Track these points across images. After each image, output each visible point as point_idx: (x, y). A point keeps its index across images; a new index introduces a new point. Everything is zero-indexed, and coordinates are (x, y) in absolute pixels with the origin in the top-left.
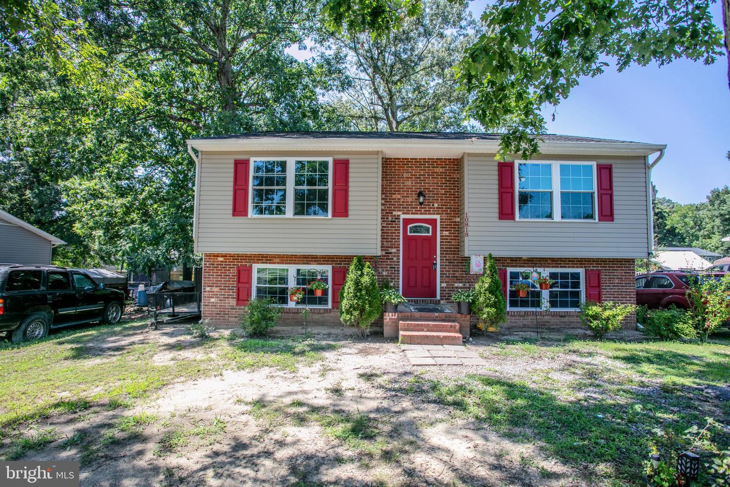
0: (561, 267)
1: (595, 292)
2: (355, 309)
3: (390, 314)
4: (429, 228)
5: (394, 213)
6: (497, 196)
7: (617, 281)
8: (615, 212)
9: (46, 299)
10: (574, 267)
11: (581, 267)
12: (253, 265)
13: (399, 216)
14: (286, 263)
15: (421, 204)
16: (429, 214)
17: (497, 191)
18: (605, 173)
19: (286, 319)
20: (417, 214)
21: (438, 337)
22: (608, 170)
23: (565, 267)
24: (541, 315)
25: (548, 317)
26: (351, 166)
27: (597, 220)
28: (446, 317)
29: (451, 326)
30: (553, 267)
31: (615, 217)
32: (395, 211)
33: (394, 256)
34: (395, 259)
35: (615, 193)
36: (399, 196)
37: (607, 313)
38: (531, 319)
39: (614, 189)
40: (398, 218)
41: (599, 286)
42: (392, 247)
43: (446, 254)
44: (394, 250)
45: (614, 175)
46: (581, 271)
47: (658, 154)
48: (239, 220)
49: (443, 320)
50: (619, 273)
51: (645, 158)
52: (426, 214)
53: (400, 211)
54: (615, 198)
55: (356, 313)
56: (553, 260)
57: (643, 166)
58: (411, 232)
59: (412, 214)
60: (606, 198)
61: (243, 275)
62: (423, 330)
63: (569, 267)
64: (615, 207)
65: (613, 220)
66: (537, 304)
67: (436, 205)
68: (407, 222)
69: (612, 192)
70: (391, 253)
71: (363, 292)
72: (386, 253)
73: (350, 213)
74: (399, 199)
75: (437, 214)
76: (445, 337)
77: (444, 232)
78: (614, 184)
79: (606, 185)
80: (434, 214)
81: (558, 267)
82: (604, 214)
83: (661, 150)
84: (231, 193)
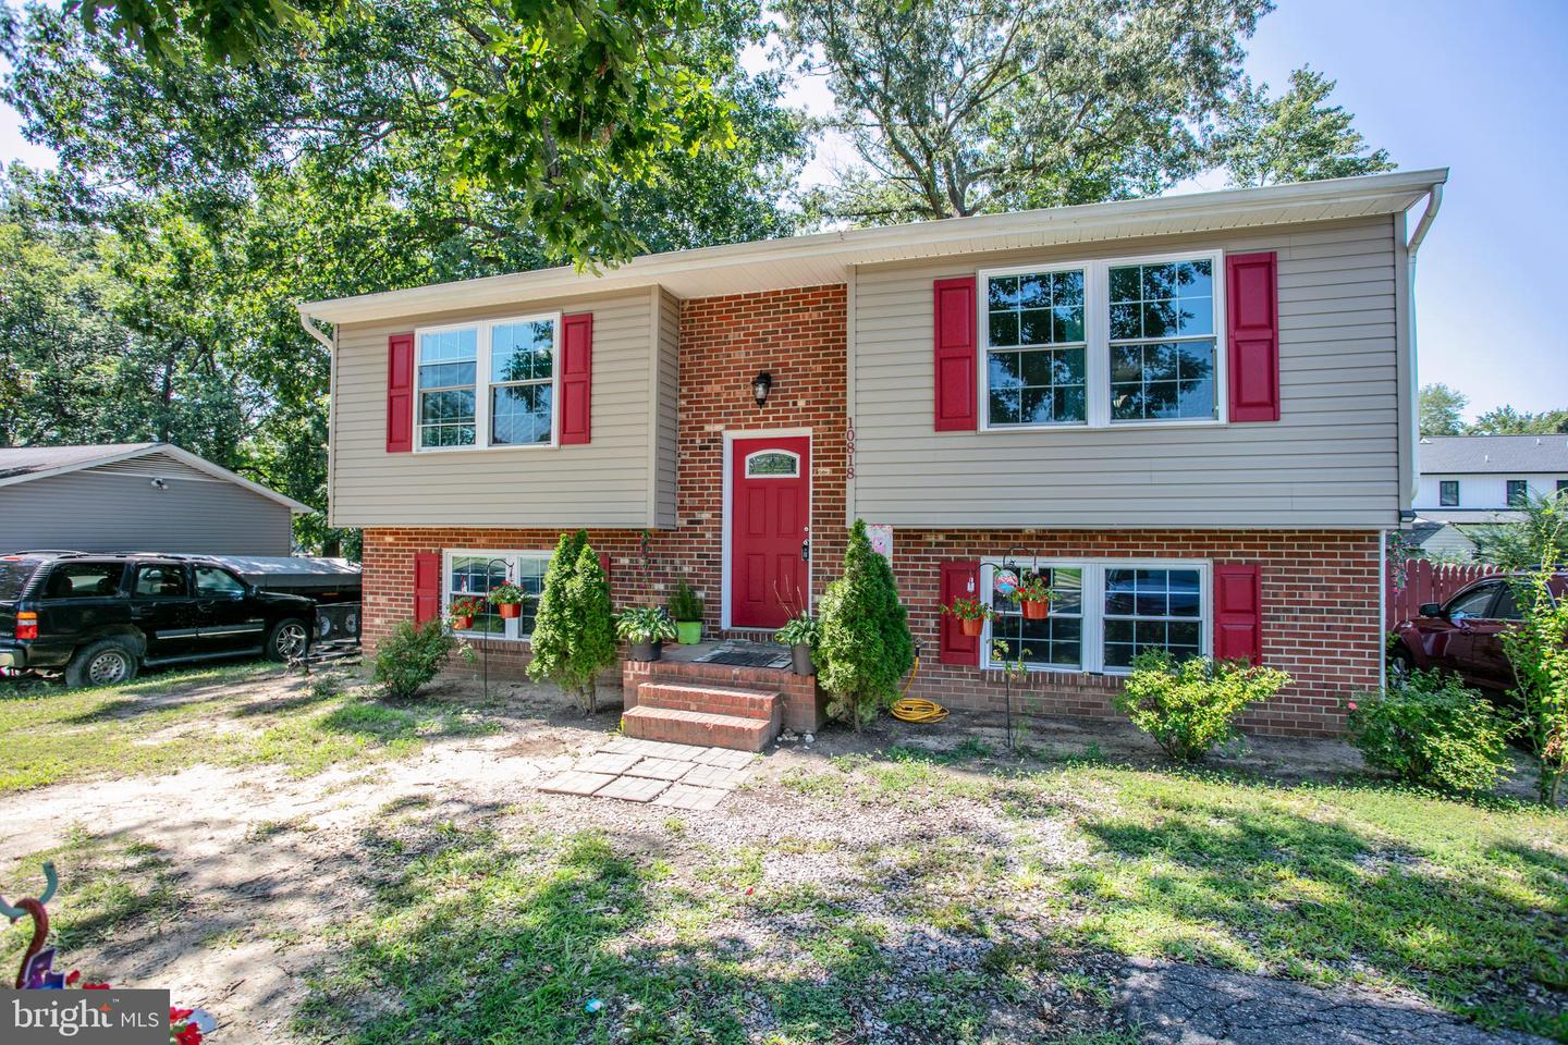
0: (1136, 555)
1: (1242, 625)
2: (551, 651)
3: (636, 664)
4: (793, 461)
5: (708, 428)
6: (930, 370)
7: (1314, 596)
8: (1284, 392)
9: (129, 613)
10: (1175, 555)
11: (1200, 555)
12: (445, 550)
13: (720, 434)
14: (499, 547)
15: (761, 402)
16: (785, 425)
17: (930, 357)
18: (1252, 280)
19: (501, 664)
20: (758, 427)
21: (704, 726)
22: (1262, 271)
23: (1150, 555)
24: (1074, 684)
25: (1097, 692)
26: (596, 327)
27: (1223, 419)
28: (758, 679)
29: (753, 703)
30: (1111, 554)
31: (1284, 406)
32: (708, 422)
33: (707, 529)
34: (709, 535)
35: (1283, 337)
36: (717, 388)
38: (1047, 694)
39: (1283, 323)
40: (717, 439)
41: (1254, 610)
42: (702, 509)
43: (825, 522)
44: (706, 515)
45: (1282, 282)
46: (1203, 567)
47: (1427, 197)
48: (399, 458)
49: (752, 687)
50: (1322, 571)
51: (1393, 219)
52: (778, 426)
53: (719, 422)
54: (1283, 350)
55: (551, 659)
56: (1112, 535)
57: (1387, 245)
59: (747, 427)
60: (1255, 355)
61: (426, 572)
62: (687, 708)
63: (1160, 555)
64: (1284, 378)
65: (1275, 417)
66: (1073, 654)
67: (801, 403)
68: (742, 448)
69: (1275, 335)
70: (699, 522)
71: (567, 613)
72: (690, 522)
73: (594, 433)
74: (718, 394)
75: (806, 424)
76: (719, 729)
77: (821, 469)
78: (1282, 309)
79: (1253, 314)
80: (797, 425)
81: (1126, 555)
82: (1245, 399)
83: (1430, 188)
84: (384, 406)
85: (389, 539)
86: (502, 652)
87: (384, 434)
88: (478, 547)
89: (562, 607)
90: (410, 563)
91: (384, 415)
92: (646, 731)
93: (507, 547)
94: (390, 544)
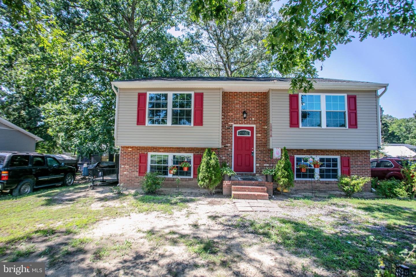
0: (326, 155)
1: (346, 169)
2: (206, 179)
3: (227, 181)
4: (249, 132)
5: (229, 123)
6: (289, 114)
7: (359, 163)
8: (358, 123)
9: (32, 172)
10: (334, 155)
11: (338, 155)
12: (149, 153)
13: (232, 125)
14: (167, 152)
15: (245, 118)
16: (249, 124)
17: (288, 111)
18: (352, 100)
19: (167, 184)
20: (242, 124)
21: (254, 195)
22: (354, 99)
23: (329, 155)
24: (314, 183)
25: (319, 184)
26: (204, 96)
27: (347, 128)
28: (259, 183)
29: (262, 189)
30: (321, 155)
31: (358, 126)
32: (230, 122)
33: (229, 148)
34: (230, 150)
35: (358, 112)
36: (232, 114)
37: (354, 182)
38: (309, 185)
39: (358, 109)
40: (231, 126)
41: (349, 166)
42: (228, 143)
43: (259, 147)
44: (229, 145)
45: (357, 101)
46: (338, 157)
47: (384, 89)
48: (141, 127)
49: (257, 185)
50: (360, 158)
51: (376, 91)
52: (247, 124)
53: (233, 122)
54: (358, 115)
55: (207, 181)
56: (321, 151)
57: (375, 96)
58: (239, 134)
59: (240, 124)
60: (353, 115)
61: (143, 159)
62: (245, 191)
63: (331, 155)
64: (358, 120)
65: (357, 128)
66: (312, 176)
67: (253, 119)
68: (236, 128)
69: (356, 111)
70: (227, 146)
71: (211, 169)
72: (225, 146)
73: (204, 123)
74: (232, 115)
75: (254, 124)
76: (258, 195)
77: (258, 135)
78: (358, 107)
79: (353, 107)
80: (252, 124)
81: (324, 155)
82: (351, 124)
83: (385, 87)
84: (136, 112)
85: (130, 149)
86: (168, 180)
87: (136, 120)
88: (160, 152)
89: (210, 167)
90: (138, 156)
91: (136, 115)
92: (238, 197)
93: (170, 152)
94: (130, 151)
